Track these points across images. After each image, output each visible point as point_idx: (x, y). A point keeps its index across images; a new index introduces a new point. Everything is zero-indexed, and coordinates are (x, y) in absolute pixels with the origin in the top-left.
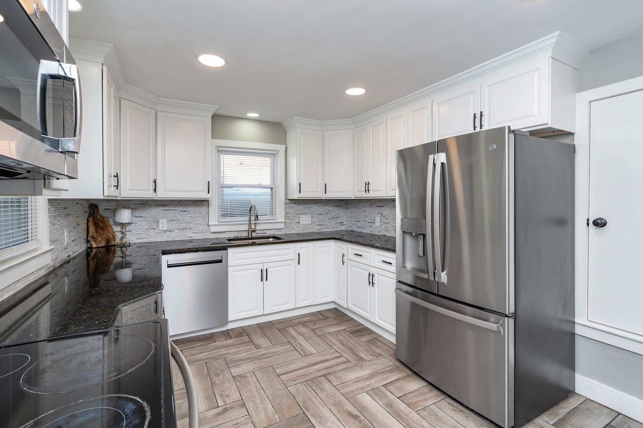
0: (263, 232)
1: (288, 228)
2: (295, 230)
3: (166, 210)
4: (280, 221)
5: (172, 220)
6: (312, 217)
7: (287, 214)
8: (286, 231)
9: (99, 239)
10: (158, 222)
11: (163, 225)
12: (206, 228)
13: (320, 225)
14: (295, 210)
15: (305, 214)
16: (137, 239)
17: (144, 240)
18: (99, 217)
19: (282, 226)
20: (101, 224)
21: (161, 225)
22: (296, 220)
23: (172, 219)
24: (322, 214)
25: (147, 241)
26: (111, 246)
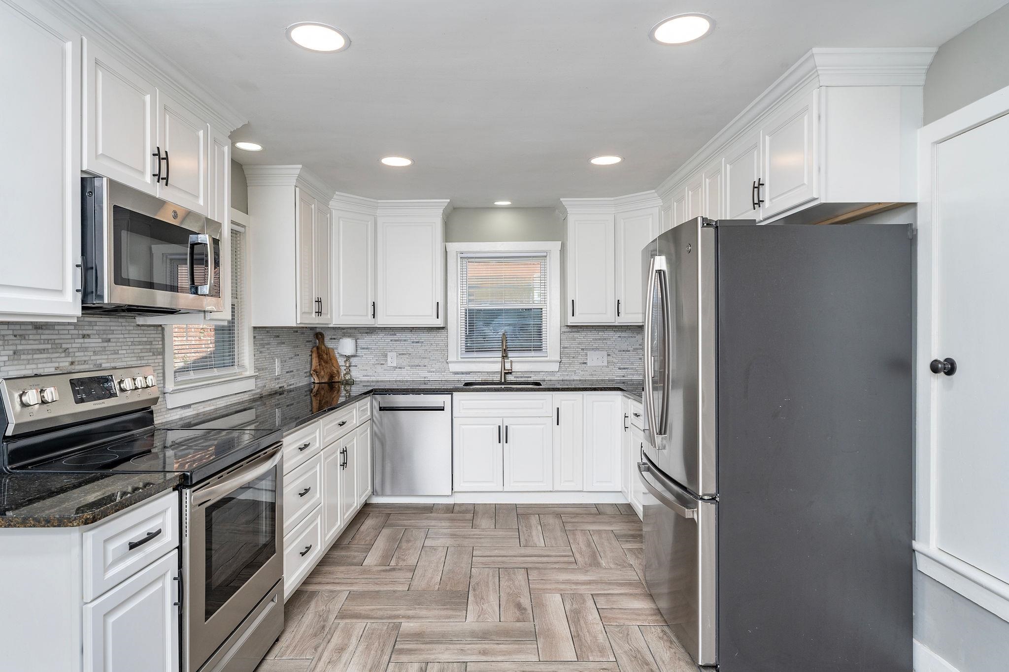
0: (525, 376)
1: (566, 371)
2: (577, 375)
3: (396, 341)
4: (553, 359)
5: (403, 354)
6: (609, 355)
7: (565, 350)
8: (563, 375)
9: (322, 373)
10: (386, 356)
11: (392, 360)
12: (444, 366)
13: (624, 369)
14: (579, 344)
15: (597, 349)
16: (364, 376)
17: (372, 378)
18: (323, 347)
19: (555, 367)
20: (325, 356)
21: (389, 359)
22: (581, 359)
23: (403, 352)
24: (629, 351)
25: (374, 379)
26: (334, 382)
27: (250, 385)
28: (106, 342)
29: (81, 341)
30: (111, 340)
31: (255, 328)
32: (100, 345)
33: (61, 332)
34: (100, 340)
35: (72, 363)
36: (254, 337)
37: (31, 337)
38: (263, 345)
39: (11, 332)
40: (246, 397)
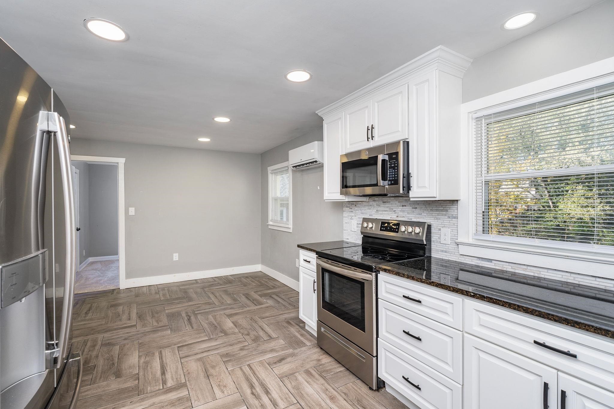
28: (414, 209)
29: (402, 208)
30: (417, 208)
32: (411, 210)
33: (393, 204)
34: (411, 208)
35: (397, 217)
37: (382, 206)
39: (376, 204)
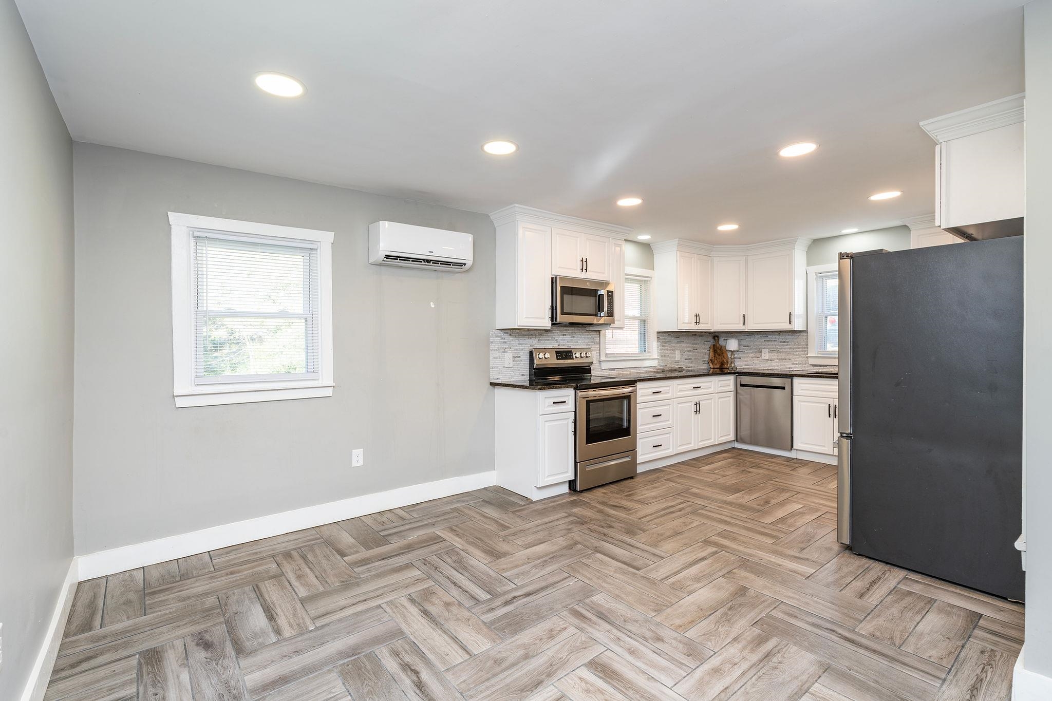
3: (767, 341)
5: (773, 351)
9: (716, 362)
10: (761, 352)
11: (765, 355)
12: (805, 360)
16: (745, 365)
18: (718, 345)
20: (719, 351)
21: (763, 354)
23: (773, 349)
26: (724, 368)
27: (654, 363)
31: (658, 332)
36: (658, 338)
38: (666, 342)
39: (537, 333)
40: (651, 369)
